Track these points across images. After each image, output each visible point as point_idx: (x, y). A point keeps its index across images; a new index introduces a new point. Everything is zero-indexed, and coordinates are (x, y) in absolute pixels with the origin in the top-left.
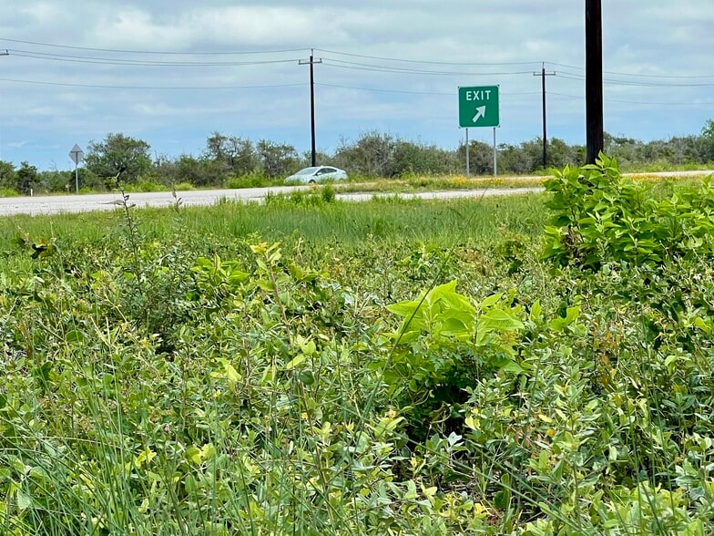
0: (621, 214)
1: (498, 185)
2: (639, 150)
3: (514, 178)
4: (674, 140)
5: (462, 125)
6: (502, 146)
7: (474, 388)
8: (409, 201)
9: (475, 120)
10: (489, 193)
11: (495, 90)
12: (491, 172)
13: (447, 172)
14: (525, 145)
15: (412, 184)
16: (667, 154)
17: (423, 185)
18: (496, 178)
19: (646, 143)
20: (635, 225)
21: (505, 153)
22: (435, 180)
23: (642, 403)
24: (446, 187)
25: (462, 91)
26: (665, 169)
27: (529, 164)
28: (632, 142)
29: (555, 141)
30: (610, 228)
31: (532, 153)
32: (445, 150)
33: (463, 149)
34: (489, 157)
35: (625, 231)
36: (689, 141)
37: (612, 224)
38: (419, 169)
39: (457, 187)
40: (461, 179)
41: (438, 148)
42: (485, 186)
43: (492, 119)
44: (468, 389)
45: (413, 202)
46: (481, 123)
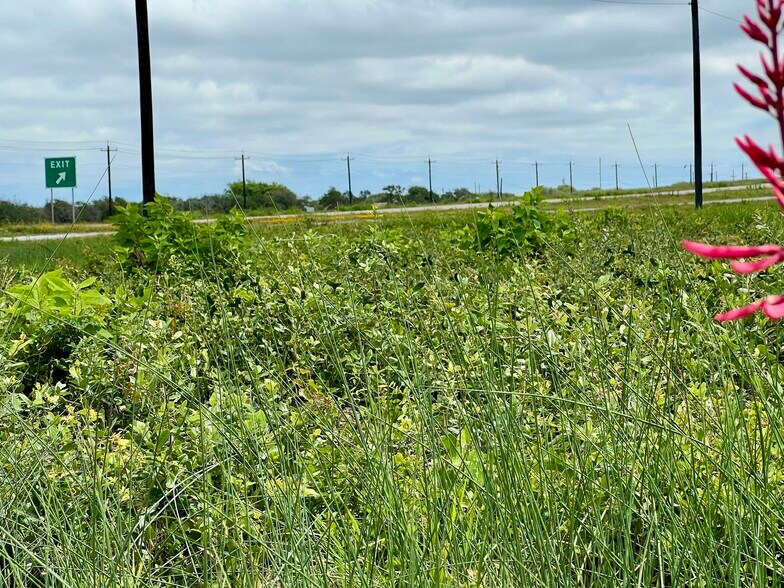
0: (174, 237)
1: (76, 230)
2: (180, 205)
3: (88, 226)
4: (205, 198)
5: (48, 186)
6: (78, 203)
7: (77, 343)
8: (9, 242)
9: (58, 182)
10: (69, 236)
11: (72, 160)
12: (70, 221)
13: (37, 223)
14: (95, 202)
15: (10, 230)
16: (200, 208)
17: (19, 231)
18: (76, 226)
19: (185, 200)
20: (185, 244)
21: (80, 208)
22: (28, 227)
23: (204, 352)
24: (37, 232)
25: (48, 161)
26: (200, 218)
27: (98, 217)
28: (174, 199)
29: (117, 199)
30: (166, 246)
31: (101, 208)
32: (34, 206)
33: (48, 206)
34: (68, 211)
35: (177, 248)
36: (215, 198)
37: (167, 243)
38: (14, 220)
39: (45, 232)
40: (48, 226)
41: (29, 205)
42: (65, 231)
43: (71, 181)
44: (72, 345)
45: (11, 243)
46: (63, 184)
